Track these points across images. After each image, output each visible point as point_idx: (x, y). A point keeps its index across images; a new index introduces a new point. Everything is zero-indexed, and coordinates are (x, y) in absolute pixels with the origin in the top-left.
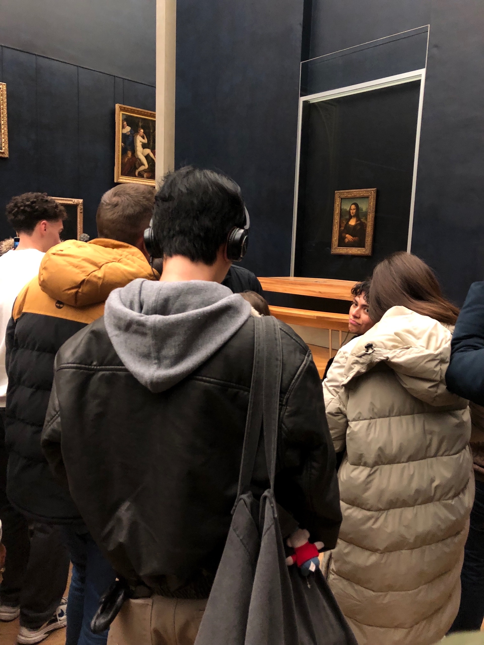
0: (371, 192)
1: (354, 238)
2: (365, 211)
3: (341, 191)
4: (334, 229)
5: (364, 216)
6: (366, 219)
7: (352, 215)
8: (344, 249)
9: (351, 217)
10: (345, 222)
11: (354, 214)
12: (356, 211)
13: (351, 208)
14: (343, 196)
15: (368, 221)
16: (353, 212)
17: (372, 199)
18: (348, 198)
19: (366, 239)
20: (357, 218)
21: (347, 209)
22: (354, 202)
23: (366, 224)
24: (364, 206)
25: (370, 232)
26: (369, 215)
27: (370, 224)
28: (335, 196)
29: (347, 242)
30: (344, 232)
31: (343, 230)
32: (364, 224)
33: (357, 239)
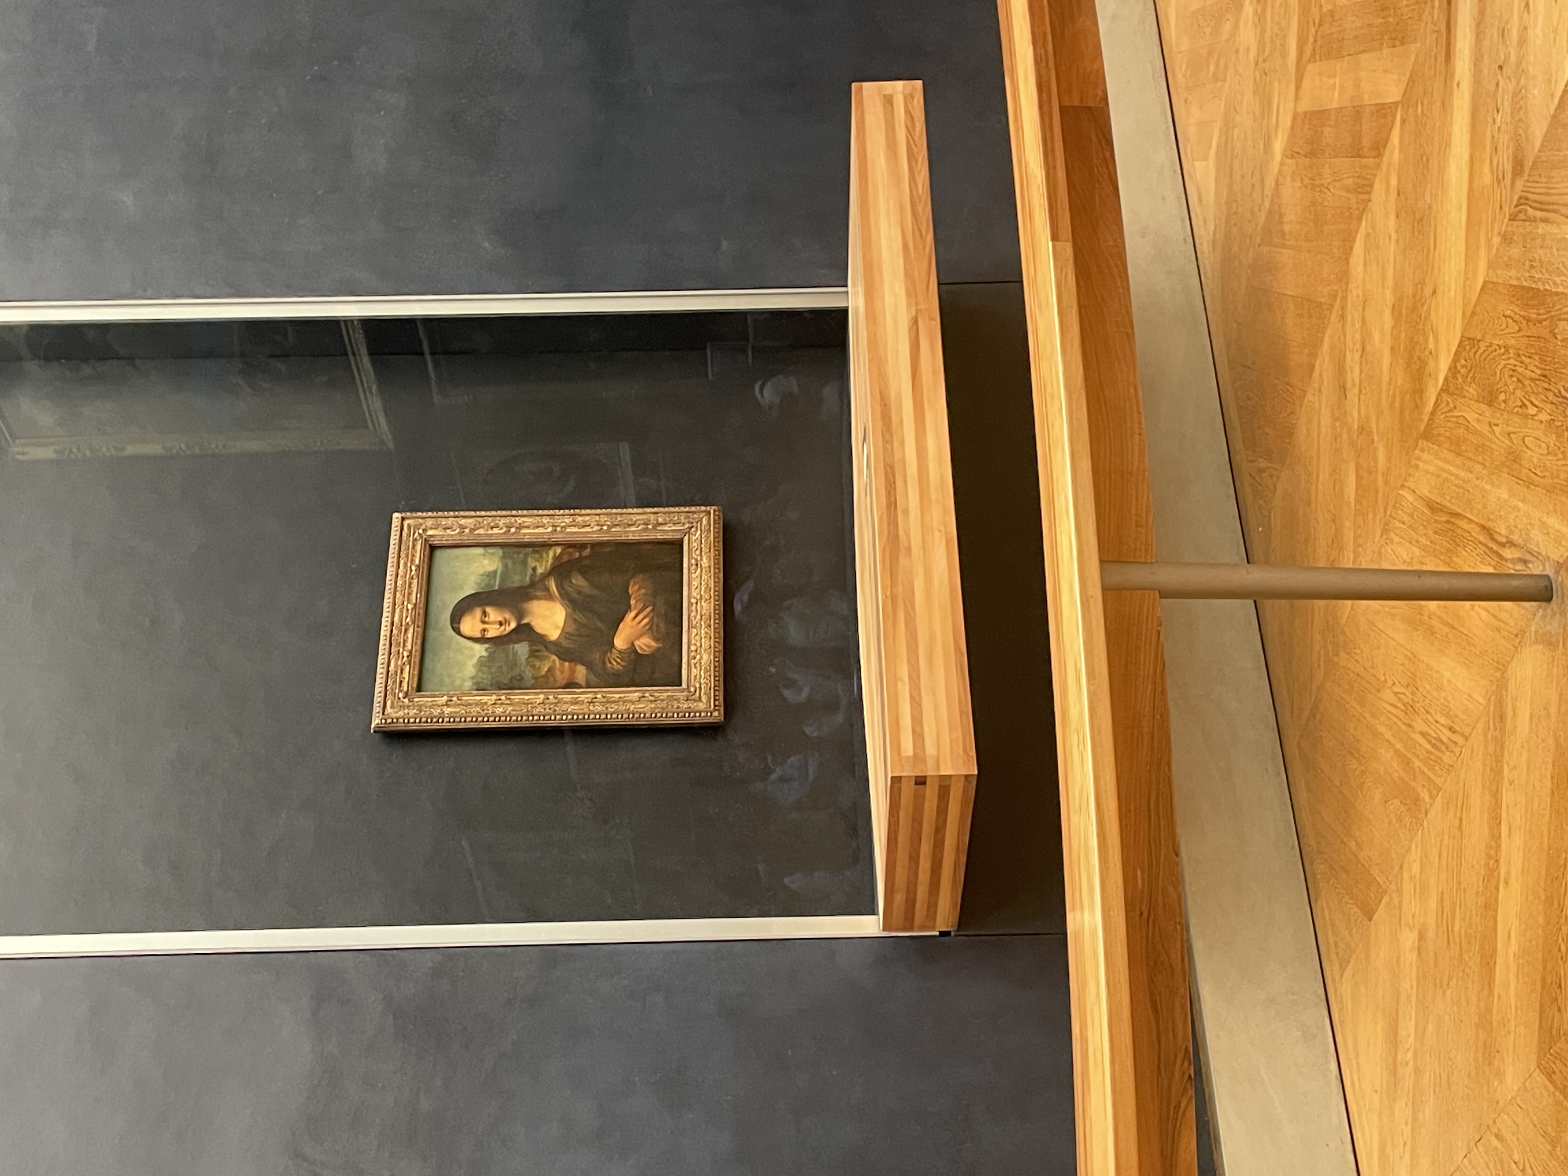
0: (408, 529)
1: (633, 602)
2: (495, 558)
5: (524, 563)
6: (539, 547)
7: (513, 625)
9: (524, 631)
10: (550, 662)
11: (507, 616)
12: (497, 605)
13: (478, 635)
16: (494, 621)
17: (444, 524)
18: (422, 655)
20: (531, 599)
21: (480, 657)
22: (448, 623)
24: (472, 570)
25: (603, 519)
26: (520, 528)
27: (568, 520)
28: (401, 726)
29: (653, 644)
30: (604, 663)
31: (589, 666)
32: (566, 558)
33: (640, 588)
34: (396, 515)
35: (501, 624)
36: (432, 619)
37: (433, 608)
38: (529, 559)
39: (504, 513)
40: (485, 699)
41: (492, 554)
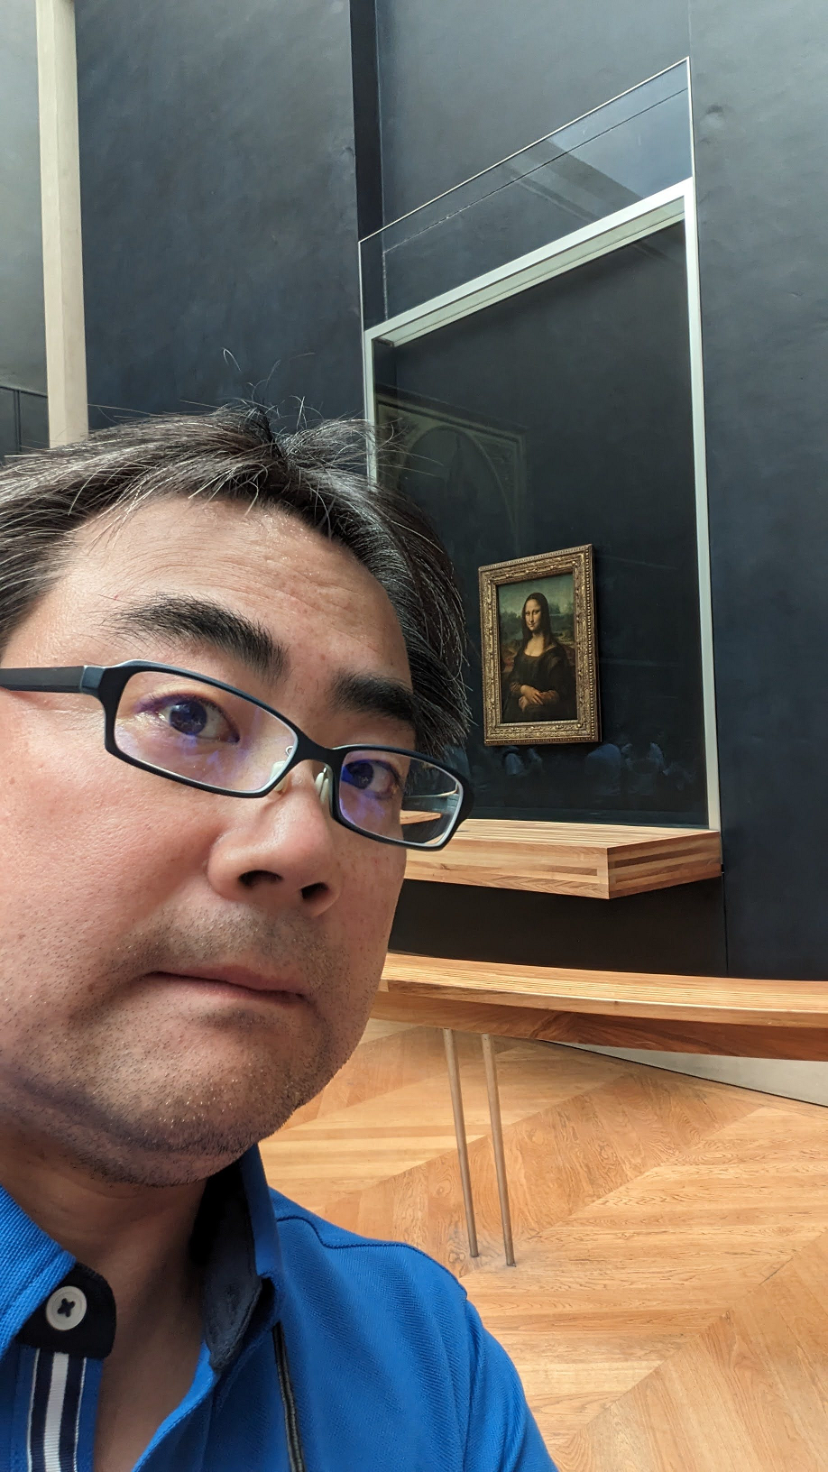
0: (579, 557)
1: (544, 693)
2: (566, 611)
3: (496, 566)
4: (488, 674)
5: (563, 629)
6: (572, 636)
7: (532, 629)
8: (518, 727)
9: (528, 636)
10: (514, 652)
11: (536, 625)
12: (542, 619)
13: (527, 610)
14: (502, 578)
15: (578, 641)
16: (533, 619)
17: (585, 577)
18: (514, 583)
19: (579, 694)
20: (545, 636)
21: (514, 615)
22: (532, 592)
23: (574, 650)
24: (561, 600)
25: (585, 671)
26: (582, 622)
27: (584, 650)
28: (478, 582)
29: (524, 706)
30: (514, 681)
31: (510, 673)
32: (568, 652)
33: (552, 697)
35: (532, 622)
36: (535, 582)
37: (540, 582)
38: (567, 631)
40: (493, 620)
41: (570, 608)
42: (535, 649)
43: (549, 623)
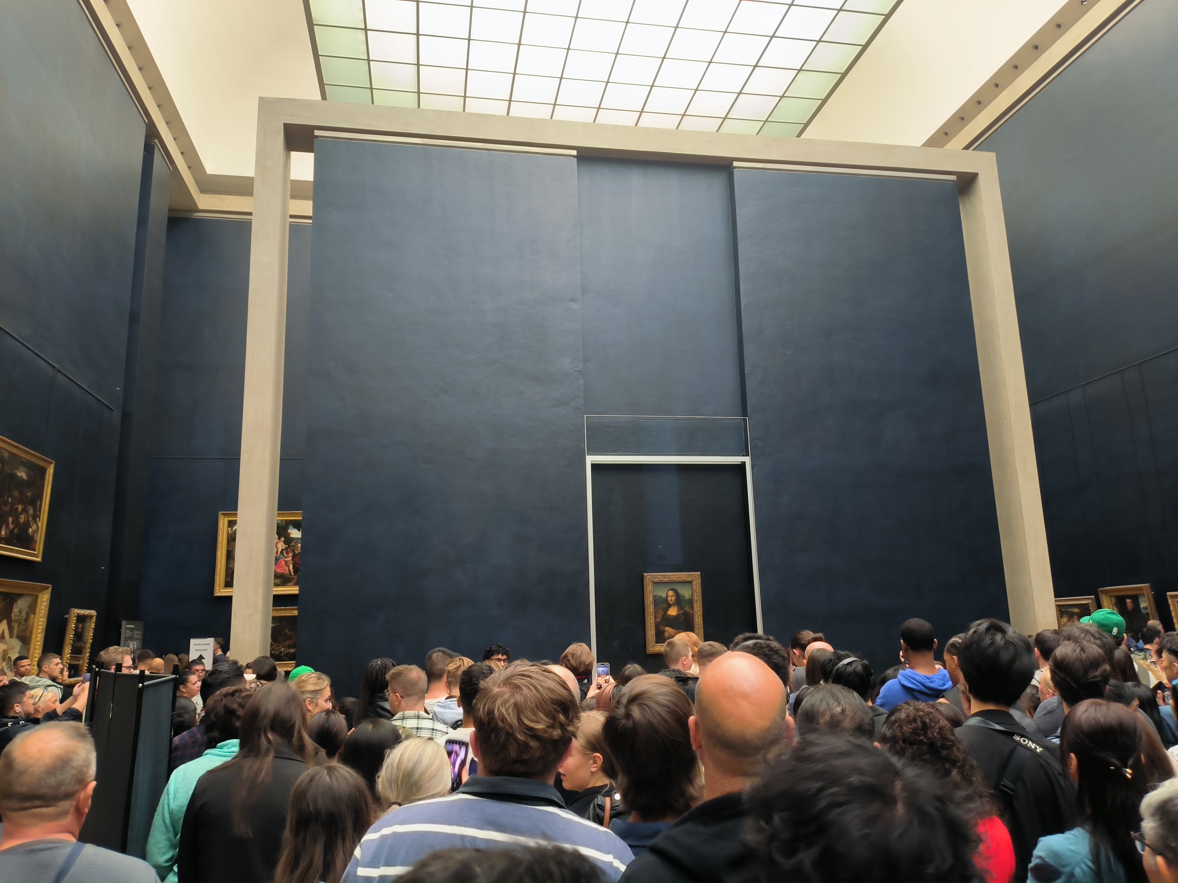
0: (695, 576)
2: (689, 598)
3: (653, 574)
4: (649, 621)
6: (692, 608)
7: (671, 603)
9: (669, 606)
10: (661, 612)
11: (673, 602)
12: (676, 599)
13: (668, 595)
14: (657, 579)
16: (672, 598)
17: (698, 585)
20: (678, 606)
22: (671, 588)
24: (685, 592)
25: (700, 623)
26: (697, 603)
27: (699, 614)
28: (644, 580)
29: (667, 636)
30: (661, 625)
31: (660, 622)
34: (699, 573)
35: (671, 600)
39: (701, 599)
40: (651, 598)
41: (690, 597)
42: (673, 612)
43: (679, 601)
